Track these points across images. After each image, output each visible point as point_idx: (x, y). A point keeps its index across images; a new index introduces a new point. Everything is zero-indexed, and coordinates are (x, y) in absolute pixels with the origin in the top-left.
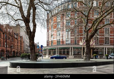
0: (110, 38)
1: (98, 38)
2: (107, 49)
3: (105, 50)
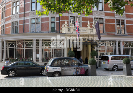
0: (127, 21)
1: (103, 19)
2: (121, 44)
3: (119, 46)
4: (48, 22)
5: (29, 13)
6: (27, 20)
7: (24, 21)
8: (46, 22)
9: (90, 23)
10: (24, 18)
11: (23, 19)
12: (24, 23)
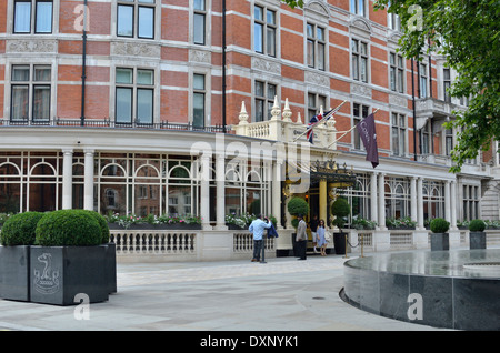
1: (325, 97)
4: (184, 89)
5: (108, 43)
6: (96, 67)
7: (84, 71)
8: (178, 88)
9: (291, 107)
10: (84, 58)
11: (80, 63)
12: (84, 78)
